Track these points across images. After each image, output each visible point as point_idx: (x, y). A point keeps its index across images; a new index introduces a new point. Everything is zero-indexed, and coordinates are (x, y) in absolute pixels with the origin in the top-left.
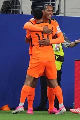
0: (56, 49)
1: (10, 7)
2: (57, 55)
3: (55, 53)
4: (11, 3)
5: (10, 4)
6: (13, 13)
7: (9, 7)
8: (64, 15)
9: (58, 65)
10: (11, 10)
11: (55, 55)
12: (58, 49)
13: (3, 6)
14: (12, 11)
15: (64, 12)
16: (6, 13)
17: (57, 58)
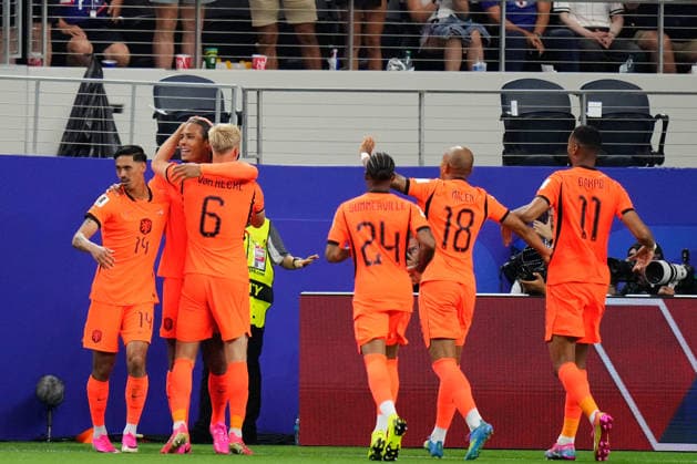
0: (256, 265)
1: (88, 136)
2: (260, 284)
3: (252, 276)
4: (89, 125)
5: (86, 128)
6: (96, 155)
7: (83, 138)
8: (258, 160)
9: (257, 311)
10: (89, 147)
11: (252, 281)
12: (261, 265)
13: (66, 133)
14: (92, 151)
15: (258, 153)
16: (77, 156)
17: (258, 290)
